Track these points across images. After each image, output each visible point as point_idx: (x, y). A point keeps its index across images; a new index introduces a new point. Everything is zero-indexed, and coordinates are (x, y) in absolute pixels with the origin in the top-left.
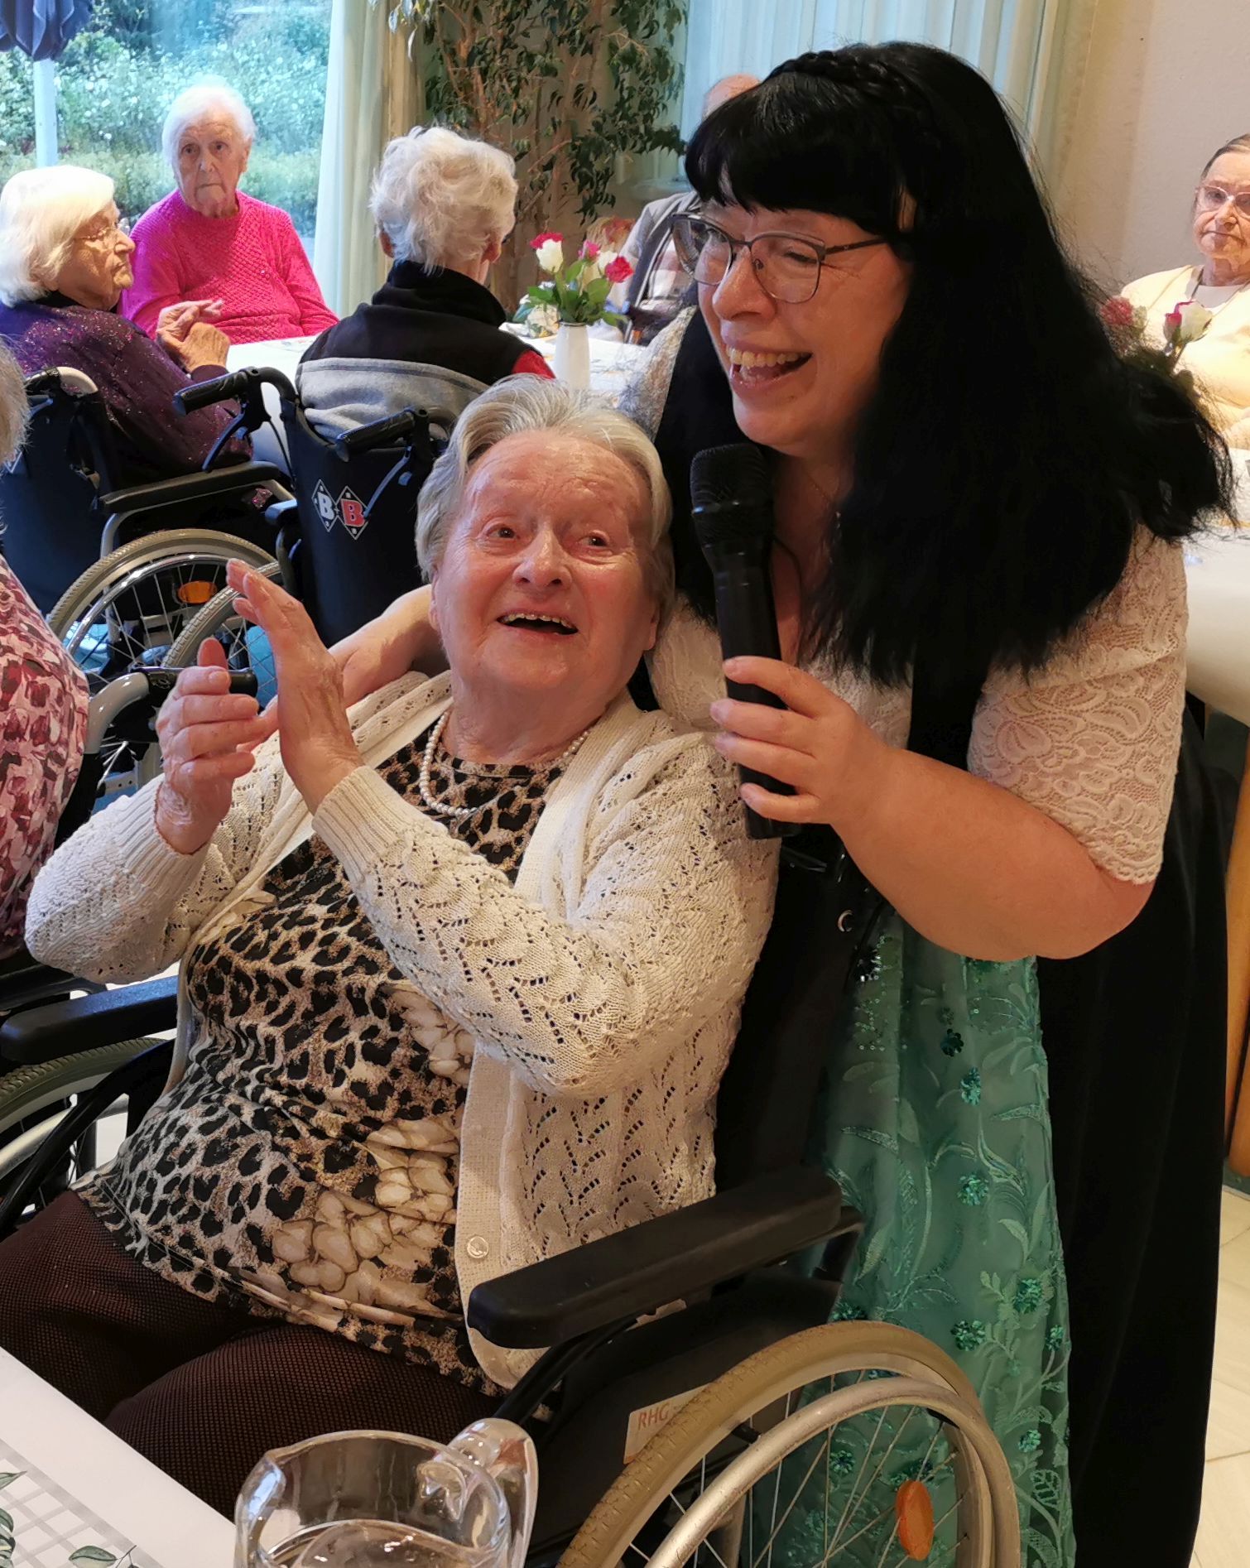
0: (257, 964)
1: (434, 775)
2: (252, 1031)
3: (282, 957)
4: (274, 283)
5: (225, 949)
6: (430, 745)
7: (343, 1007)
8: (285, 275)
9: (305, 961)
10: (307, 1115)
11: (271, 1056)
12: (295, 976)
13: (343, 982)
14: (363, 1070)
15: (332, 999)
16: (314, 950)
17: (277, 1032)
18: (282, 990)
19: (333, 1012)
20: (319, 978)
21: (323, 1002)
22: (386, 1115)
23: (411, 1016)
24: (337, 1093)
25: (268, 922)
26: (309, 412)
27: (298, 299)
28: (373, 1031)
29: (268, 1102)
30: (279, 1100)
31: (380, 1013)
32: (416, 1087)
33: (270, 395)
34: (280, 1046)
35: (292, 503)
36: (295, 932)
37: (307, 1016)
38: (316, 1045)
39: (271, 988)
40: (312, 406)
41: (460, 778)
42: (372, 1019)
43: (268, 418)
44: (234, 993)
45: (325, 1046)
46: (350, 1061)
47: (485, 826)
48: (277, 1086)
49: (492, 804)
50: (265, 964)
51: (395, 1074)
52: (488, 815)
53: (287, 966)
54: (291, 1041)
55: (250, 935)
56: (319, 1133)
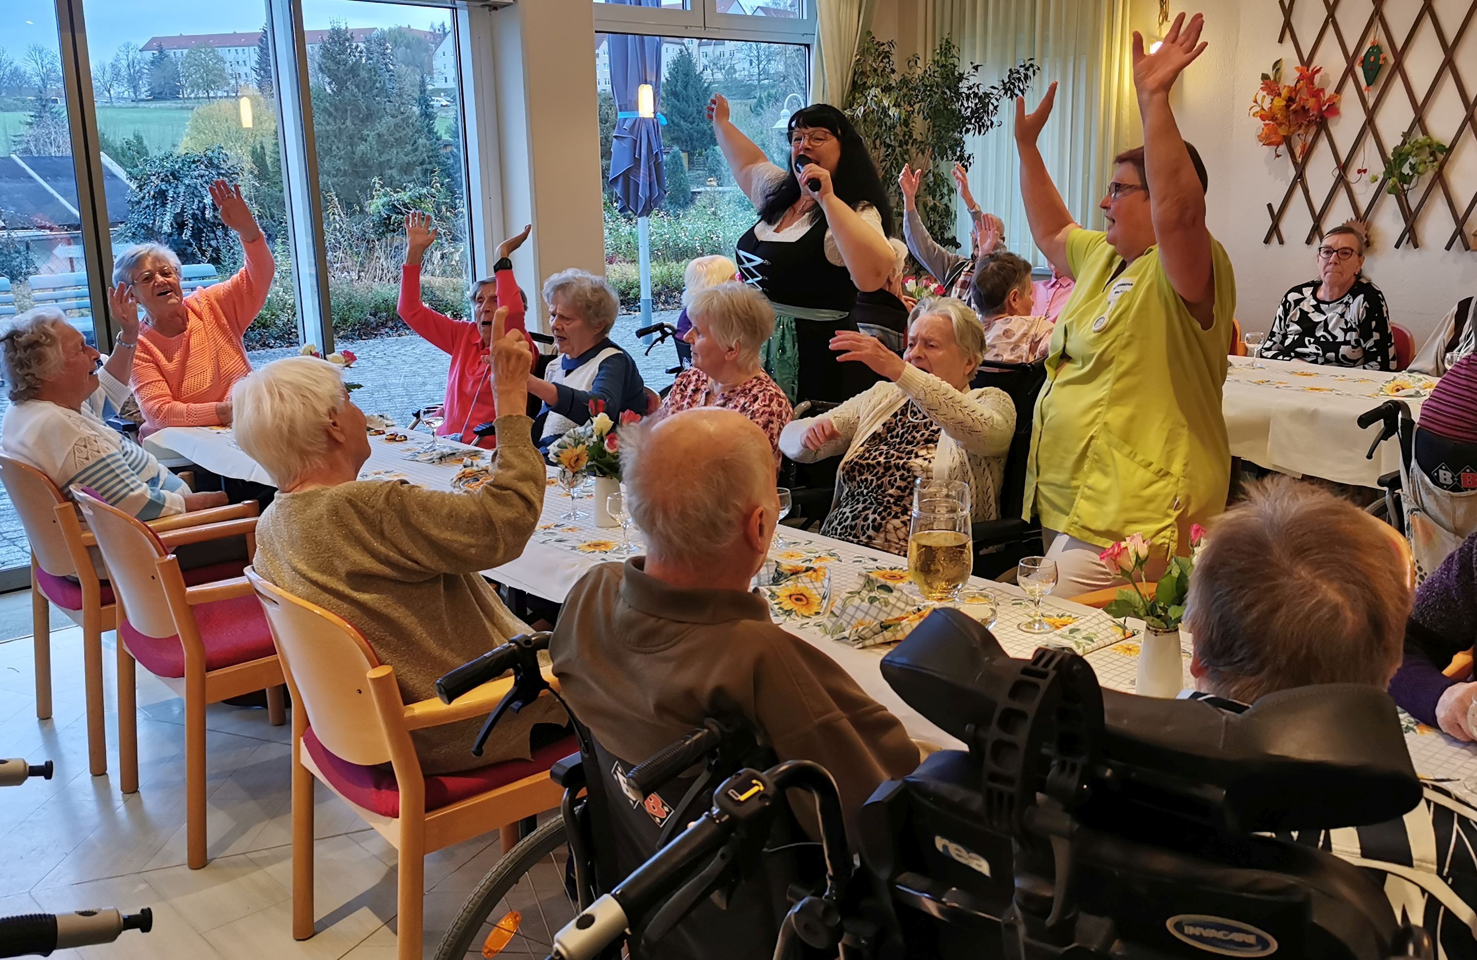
0: (866, 462)
3: (875, 458)
11: (872, 485)
12: (878, 463)
13: (893, 462)
14: (901, 483)
17: (874, 478)
18: (874, 468)
24: (892, 490)
29: (871, 496)
30: (874, 495)
34: (875, 481)
37: (883, 473)
39: (871, 468)
45: (889, 479)
46: (896, 481)
48: (873, 492)
53: (875, 461)
55: (864, 455)
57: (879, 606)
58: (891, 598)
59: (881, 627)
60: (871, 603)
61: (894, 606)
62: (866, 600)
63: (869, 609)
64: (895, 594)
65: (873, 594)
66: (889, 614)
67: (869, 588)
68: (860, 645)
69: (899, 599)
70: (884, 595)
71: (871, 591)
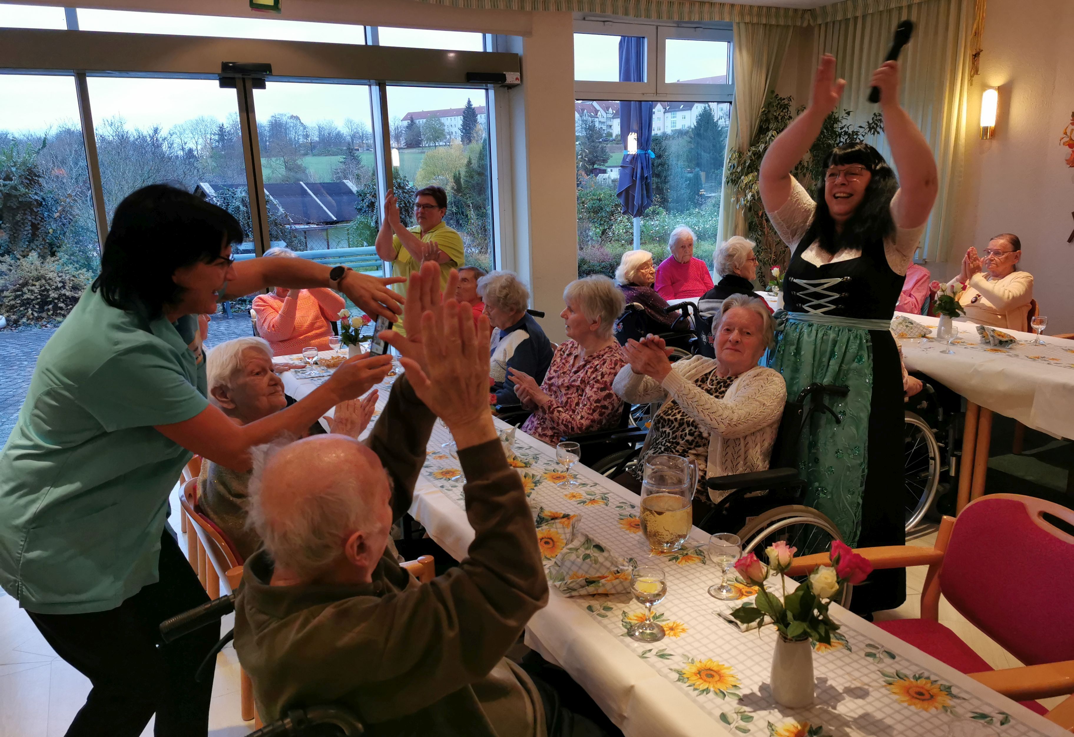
0: (668, 417)
1: (711, 380)
2: (665, 431)
3: (674, 415)
4: (699, 281)
5: (662, 415)
6: (712, 374)
7: (685, 426)
8: (703, 280)
9: (679, 417)
10: (675, 448)
11: (669, 436)
12: (676, 419)
13: (686, 420)
14: (689, 438)
15: (683, 424)
16: (681, 414)
17: (671, 432)
18: (672, 423)
19: (683, 427)
20: (681, 419)
21: (681, 424)
22: (693, 446)
23: (699, 426)
24: (682, 442)
25: (672, 409)
26: (700, 313)
27: (706, 286)
28: (691, 430)
29: (667, 445)
30: (669, 445)
31: (693, 426)
32: (699, 441)
33: (690, 309)
34: (671, 434)
35: (696, 338)
36: (677, 411)
37: (677, 428)
38: (679, 433)
39: (670, 423)
40: (702, 312)
41: (716, 380)
42: (691, 427)
43: (689, 315)
44: (662, 424)
45: (681, 433)
46: (686, 436)
47: (720, 388)
48: (669, 442)
49: (722, 384)
50: (670, 417)
51: (695, 438)
52: (721, 386)
53: (674, 417)
54: (673, 433)
55: (668, 411)
56: (678, 451)
57: (590, 563)
58: (600, 557)
59: (586, 582)
60: (584, 559)
61: (602, 564)
62: (581, 557)
63: (582, 565)
64: (605, 554)
65: (588, 552)
66: (598, 571)
67: (586, 546)
68: (568, 595)
69: (606, 559)
70: (594, 553)
71: (587, 549)
